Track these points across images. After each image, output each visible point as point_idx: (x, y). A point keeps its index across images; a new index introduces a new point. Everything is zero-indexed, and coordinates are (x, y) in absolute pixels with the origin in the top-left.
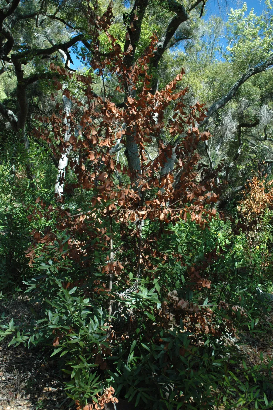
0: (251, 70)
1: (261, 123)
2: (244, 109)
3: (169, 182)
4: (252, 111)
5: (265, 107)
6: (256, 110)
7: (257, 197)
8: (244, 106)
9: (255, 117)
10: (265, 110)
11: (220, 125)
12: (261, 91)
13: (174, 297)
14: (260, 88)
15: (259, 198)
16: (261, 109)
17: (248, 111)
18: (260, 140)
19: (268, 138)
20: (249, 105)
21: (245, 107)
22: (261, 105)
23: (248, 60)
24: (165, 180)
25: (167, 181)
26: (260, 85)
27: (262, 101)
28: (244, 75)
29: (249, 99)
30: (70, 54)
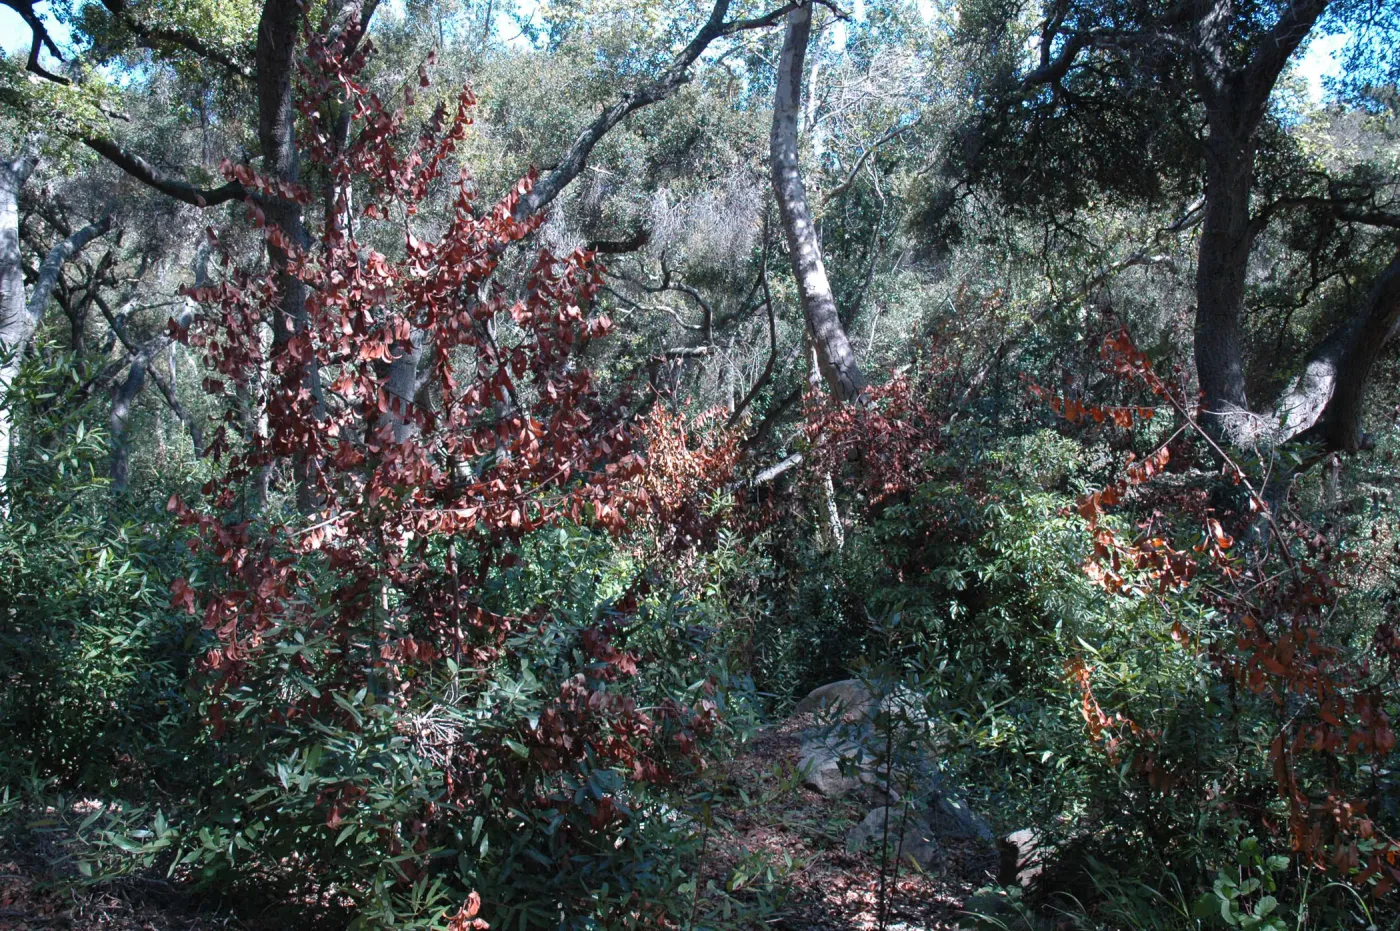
0: (627, 96)
1: (655, 238)
2: (602, 198)
3: (532, 436)
4: (624, 205)
5: (662, 195)
6: (636, 201)
7: (670, 464)
8: (599, 190)
9: (636, 222)
10: (665, 203)
11: (530, 248)
12: (648, 145)
13: (579, 689)
14: (644, 135)
15: (676, 467)
16: (653, 198)
17: (612, 204)
18: (650, 291)
19: (671, 284)
20: (613, 186)
21: (604, 193)
22: (650, 187)
23: (617, 68)
24: (523, 433)
25: (527, 435)
26: (642, 127)
27: (652, 176)
28: (607, 110)
29: (615, 168)
30: (46, 25)
